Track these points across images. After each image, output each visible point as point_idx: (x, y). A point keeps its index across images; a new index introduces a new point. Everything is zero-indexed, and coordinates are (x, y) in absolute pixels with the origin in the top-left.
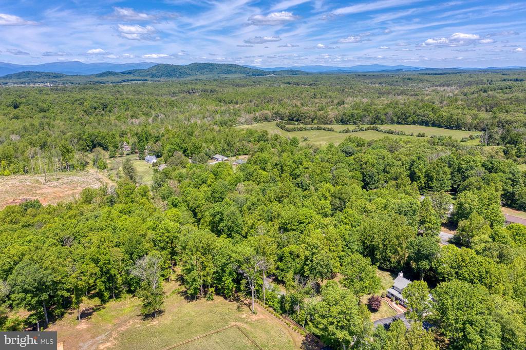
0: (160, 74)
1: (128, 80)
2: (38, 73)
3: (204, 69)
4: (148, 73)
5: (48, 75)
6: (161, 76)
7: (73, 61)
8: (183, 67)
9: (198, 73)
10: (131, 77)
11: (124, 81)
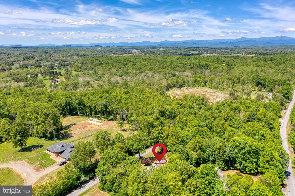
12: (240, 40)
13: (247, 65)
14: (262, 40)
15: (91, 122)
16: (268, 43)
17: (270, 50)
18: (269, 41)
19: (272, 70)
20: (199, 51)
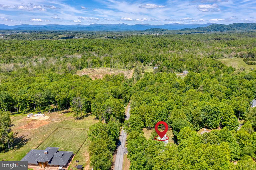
0: (213, 29)
1: (194, 33)
2: (157, 29)
3: (239, 27)
4: (206, 29)
5: (160, 30)
6: (212, 31)
7: (176, 23)
8: (227, 26)
9: (236, 29)
10: (197, 31)
11: (192, 33)
12: (93, 26)
13: (119, 46)
14: (109, 26)
15: (33, 118)
16: (115, 28)
17: (120, 34)
18: (115, 27)
19: (139, 49)
20: (67, 35)
